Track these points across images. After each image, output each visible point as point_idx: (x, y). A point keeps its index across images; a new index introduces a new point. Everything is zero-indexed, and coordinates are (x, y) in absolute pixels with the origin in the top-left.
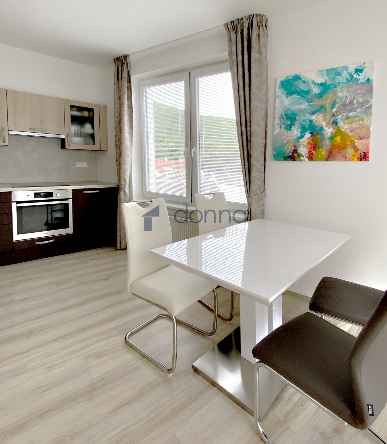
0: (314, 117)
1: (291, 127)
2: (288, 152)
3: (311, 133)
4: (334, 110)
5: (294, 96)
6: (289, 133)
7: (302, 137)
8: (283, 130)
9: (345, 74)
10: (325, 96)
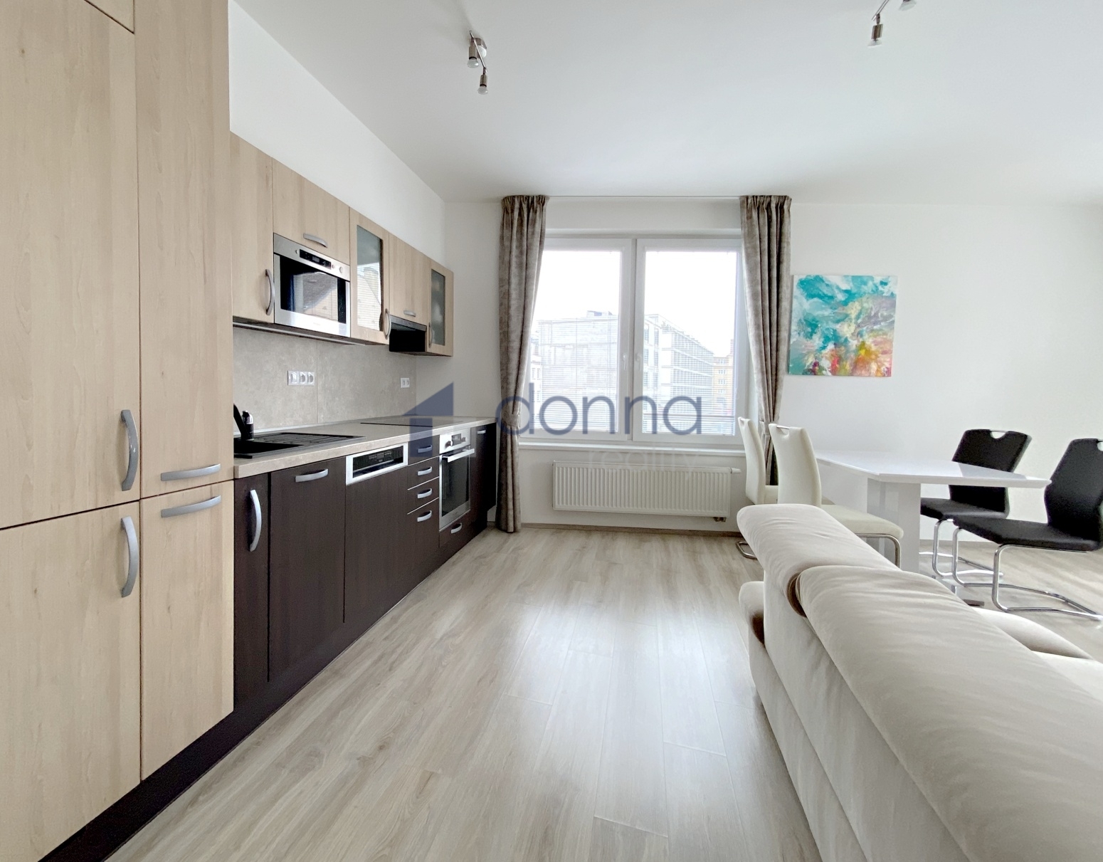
0: (838, 327)
1: (811, 335)
2: (808, 364)
3: (835, 344)
4: (859, 321)
5: (816, 299)
6: (809, 342)
7: (824, 348)
8: (802, 339)
9: (870, 283)
10: (850, 304)
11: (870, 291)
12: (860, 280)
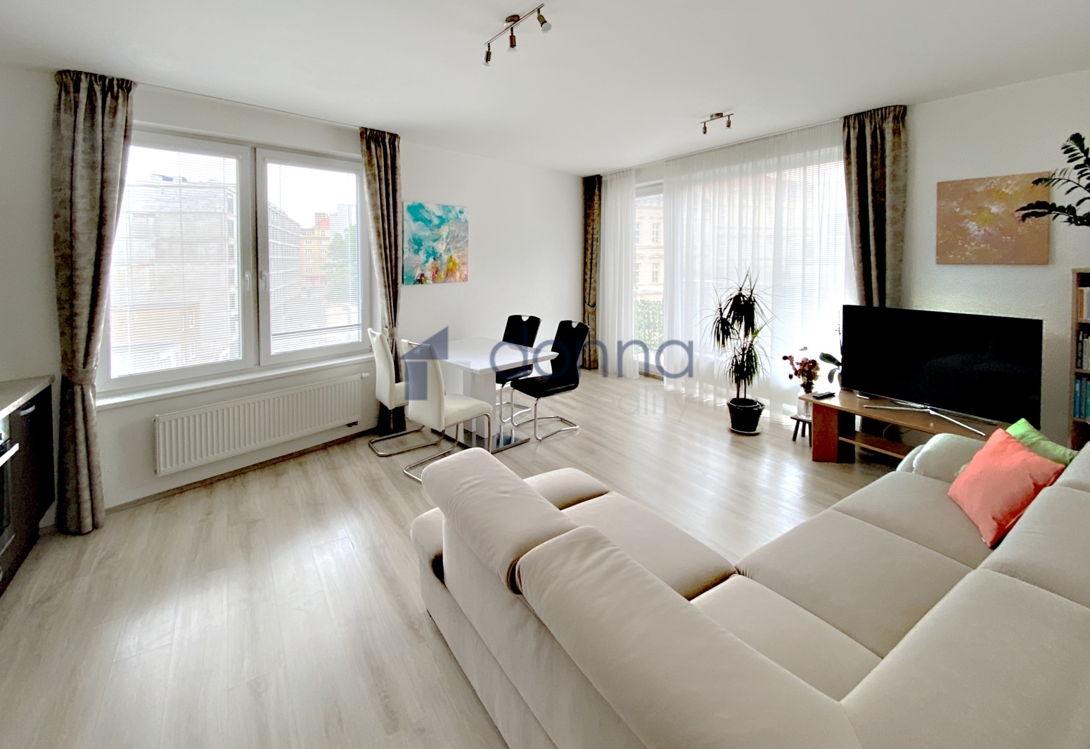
0: (435, 244)
1: (418, 252)
2: (417, 275)
3: (434, 259)
4: (448, 240)
5: (420, 222)
6: (416, 257)
7: (427, 262)
8: (412, 255)
9: (453, 212)
10: (442, 227)
11: (453, 217)
12: (447, 209)
